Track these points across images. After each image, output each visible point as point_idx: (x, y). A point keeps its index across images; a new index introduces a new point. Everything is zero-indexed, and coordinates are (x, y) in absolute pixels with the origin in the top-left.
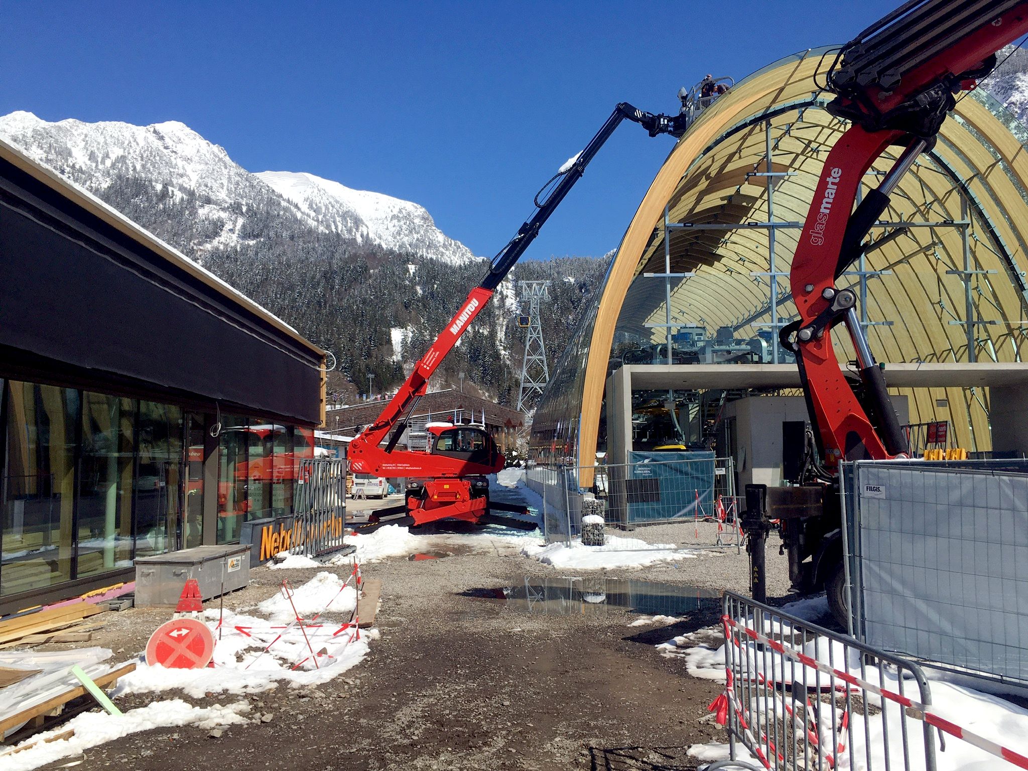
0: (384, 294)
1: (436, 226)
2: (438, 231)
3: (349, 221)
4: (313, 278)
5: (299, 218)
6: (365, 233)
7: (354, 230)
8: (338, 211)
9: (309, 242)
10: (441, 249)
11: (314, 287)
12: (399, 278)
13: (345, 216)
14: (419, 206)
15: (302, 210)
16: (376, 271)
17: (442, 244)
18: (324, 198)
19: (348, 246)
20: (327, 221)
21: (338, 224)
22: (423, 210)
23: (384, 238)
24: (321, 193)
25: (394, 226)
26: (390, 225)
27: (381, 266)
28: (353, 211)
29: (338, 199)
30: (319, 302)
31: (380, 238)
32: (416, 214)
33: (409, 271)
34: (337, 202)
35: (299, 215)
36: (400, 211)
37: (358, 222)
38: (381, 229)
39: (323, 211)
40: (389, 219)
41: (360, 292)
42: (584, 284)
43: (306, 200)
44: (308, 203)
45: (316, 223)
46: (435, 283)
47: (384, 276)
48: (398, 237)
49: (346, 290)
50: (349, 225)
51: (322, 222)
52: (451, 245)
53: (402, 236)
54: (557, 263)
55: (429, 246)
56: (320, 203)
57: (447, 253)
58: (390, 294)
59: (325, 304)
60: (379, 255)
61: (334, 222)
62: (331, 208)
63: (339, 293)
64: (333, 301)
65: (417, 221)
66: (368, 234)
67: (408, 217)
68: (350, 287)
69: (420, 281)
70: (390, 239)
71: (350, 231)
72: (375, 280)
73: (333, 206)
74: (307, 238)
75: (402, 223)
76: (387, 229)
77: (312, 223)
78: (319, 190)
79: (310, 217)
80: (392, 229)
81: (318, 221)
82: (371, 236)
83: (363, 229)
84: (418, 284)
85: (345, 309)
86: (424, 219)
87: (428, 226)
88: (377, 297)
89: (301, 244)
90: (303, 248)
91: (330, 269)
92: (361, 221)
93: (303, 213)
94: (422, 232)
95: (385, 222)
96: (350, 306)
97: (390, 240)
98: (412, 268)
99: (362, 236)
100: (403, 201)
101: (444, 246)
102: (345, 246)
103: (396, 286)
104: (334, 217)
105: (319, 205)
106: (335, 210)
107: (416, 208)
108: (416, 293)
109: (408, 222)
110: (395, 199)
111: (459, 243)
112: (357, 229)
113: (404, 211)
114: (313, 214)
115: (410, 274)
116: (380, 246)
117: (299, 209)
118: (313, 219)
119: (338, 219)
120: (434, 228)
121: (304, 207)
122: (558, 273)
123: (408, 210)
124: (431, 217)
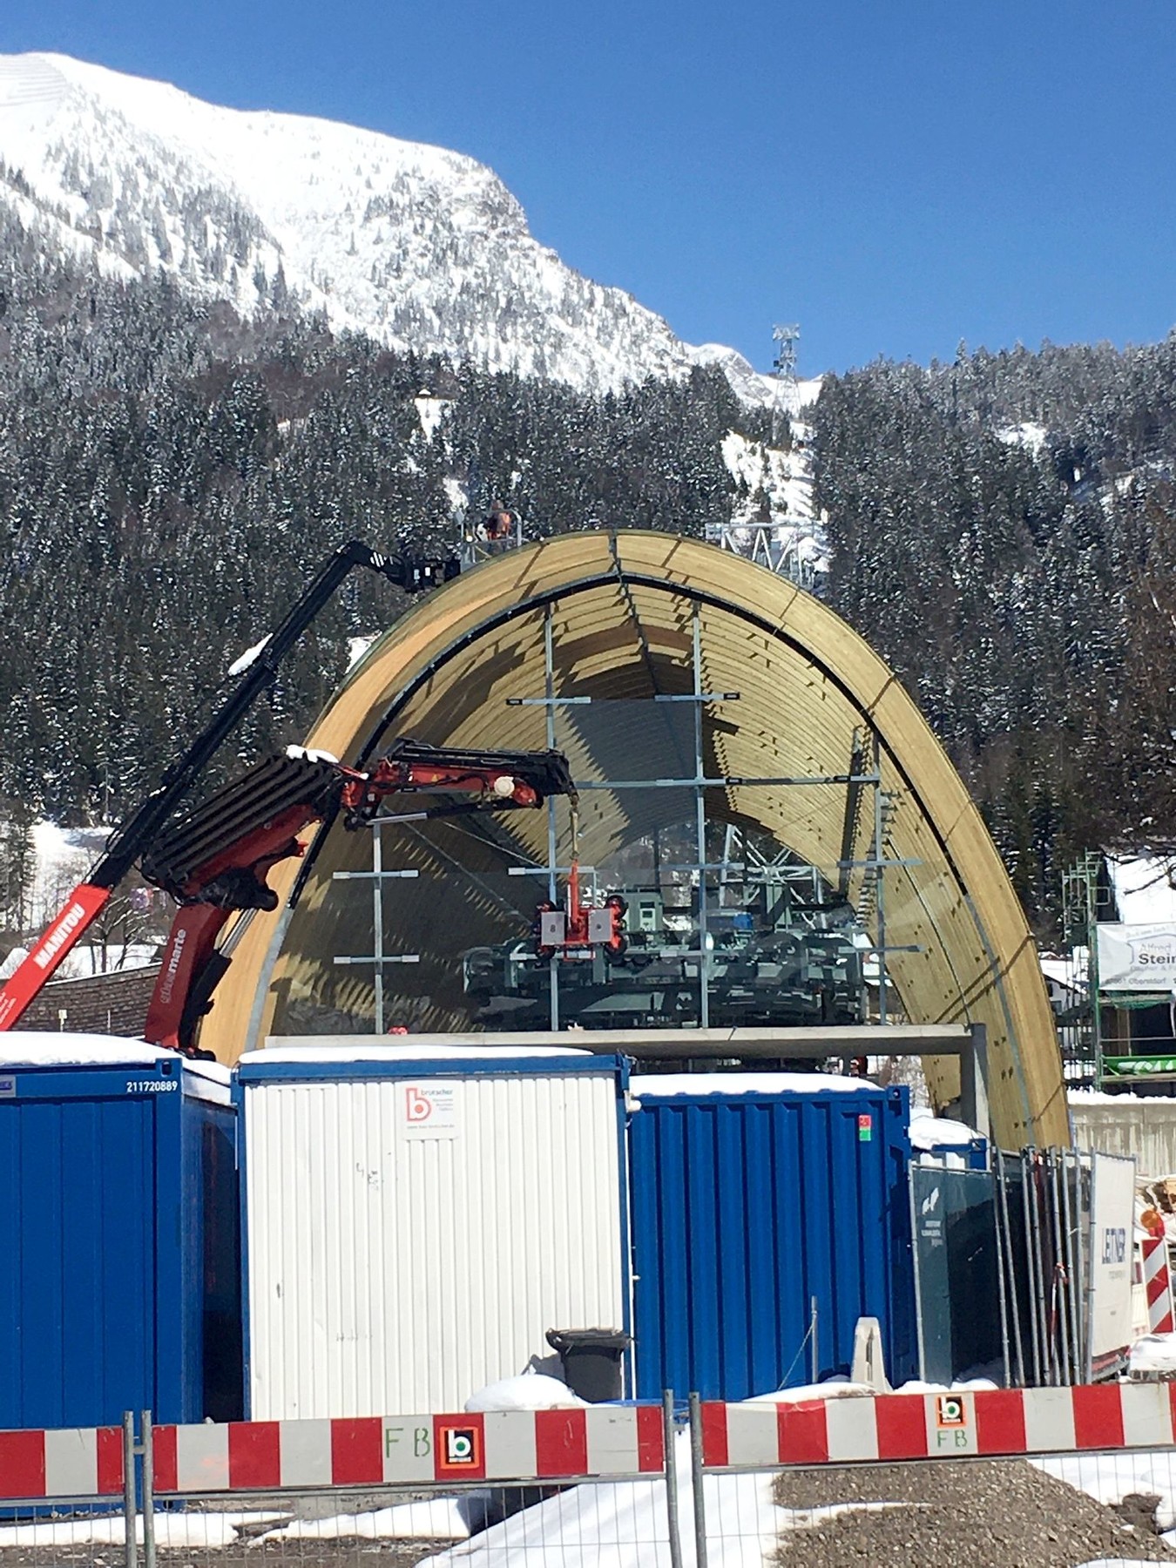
0: (327, 514)
1: (533, 235)
2: (541, 253)
3: (211, 228)
4: (73, 456)
5: (26, 224)
6: (270, 274)
7: (231, 260)
8: (170, 192)
9: (62, 319)
10: (555, 322)
11: (74, 493)
12: (383, 448)
13: (195, 208)
14: (470, 163)
15: (40, 194)
16: (301, 423)
17: (556, 303)
18: (121, 144)
19: (203, 329)
20: (131, 229)
21: (171, 237)
22: (487, 175)
23: (341, 285)
24: (109, 127)
25: (378, 241)
26: (364, 238)
27: (318, 407)
28: (225, 189)
29: (171, 149)
30: (93, 548)
31: (326, 288)
32: (459, 192)
33: (417, 424)
34: (167, 157)
35: (27, 215)
36: (401, 184)
37: (242, 230)
38: (330, 257)
39: (117, 193)
40: (359, 215)
41: (241, 508)
42: (1081, 451)
43: (53, 154)
44: (60, 167)
45: (89, 241)
46: (513, 466)
47: (325, 443)
48: (393, 283)
49: (189, 501)
50: (212, 241)
51: (111, 235)
52: (591, 303)
53: (407, 277)
54: (977, 371)
55: (507, 311)
56: (104, 162)
57: (578, 334)
58: (347, 511)
59: (115, 556)
60: (313, 363)
61: (157, 233)
62: (143, 182)
63: (163, 510)
64: (142, 540)
65: (465, 219)
66: (281, 273)
67: (431, 203)
68: (204, 487)
69: (458, 458)
70: (365, 289)
71: (214, 266)
72: (295, 460)
73: (151, 176)
74: (54, 307)
75: (407, 228)
76: (352, 251)
77: (75, 243)
78: (102, 119)
79: (68, 221)
80: (371, 254)
81: (95, 232)
82: (293, 280)
83: (264, 257)
84: (453, 472)
85: (184, 573)
86: (492, 210)
87: (505, 235)
88: (298, 526)
89: (33, 326)
90: (39, 340)
91: (132, 425)
92: (256, 227)
93: (42, 206)
94: (482, 260)
95: (345, 228)
96: (201, 563)
97: (362, 294)
98: (430, 412)
99: (259, 281)
100: (408, 146)
101: (568, 310)
102: (191, 329)
103: (372, 483)
104: (156, 217)
105: (100, 171)
106: (158, 190)
107: (459, 169)
108: (443, 504)
109: (429, 225)
110: (381, 138)
111: (621, 296)
112: (241, 258)
113: (413, 184)
114: (77, 206)
115: (421, 435)
116: (320, 321)
117: (26, 190)
118: (79, 228)
119: (171, 222)
120: (527, 242)
121: (47, 183)
122: (984, 408)
123: (430, 179)
124: (513, 204)
